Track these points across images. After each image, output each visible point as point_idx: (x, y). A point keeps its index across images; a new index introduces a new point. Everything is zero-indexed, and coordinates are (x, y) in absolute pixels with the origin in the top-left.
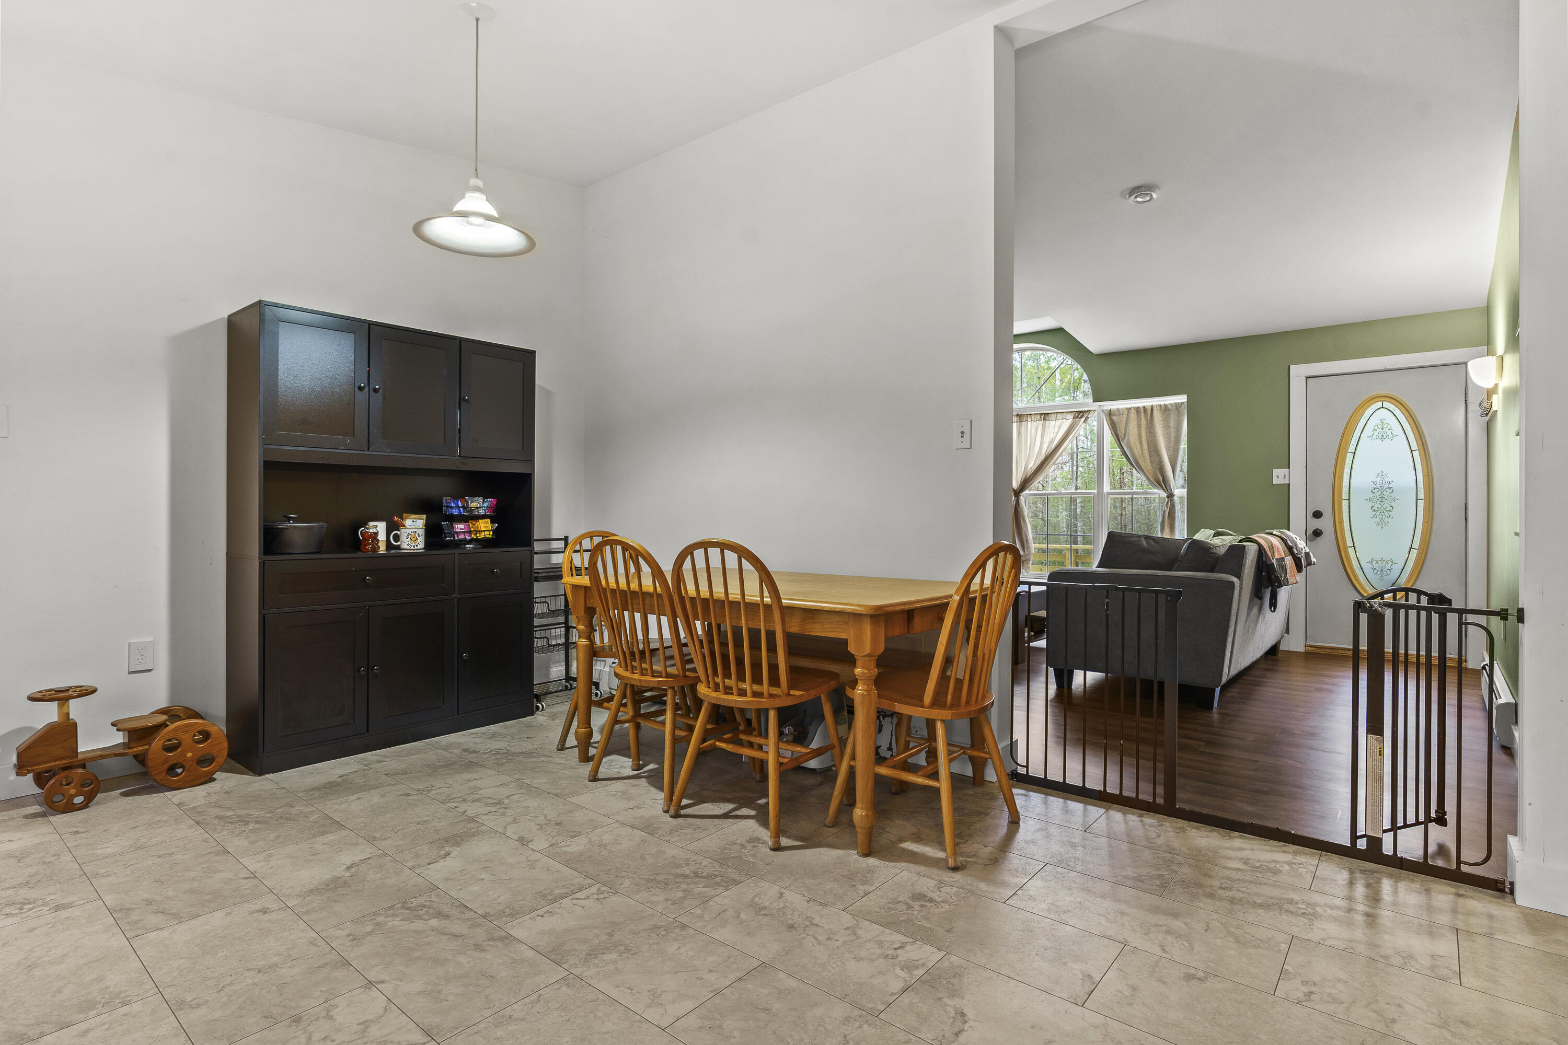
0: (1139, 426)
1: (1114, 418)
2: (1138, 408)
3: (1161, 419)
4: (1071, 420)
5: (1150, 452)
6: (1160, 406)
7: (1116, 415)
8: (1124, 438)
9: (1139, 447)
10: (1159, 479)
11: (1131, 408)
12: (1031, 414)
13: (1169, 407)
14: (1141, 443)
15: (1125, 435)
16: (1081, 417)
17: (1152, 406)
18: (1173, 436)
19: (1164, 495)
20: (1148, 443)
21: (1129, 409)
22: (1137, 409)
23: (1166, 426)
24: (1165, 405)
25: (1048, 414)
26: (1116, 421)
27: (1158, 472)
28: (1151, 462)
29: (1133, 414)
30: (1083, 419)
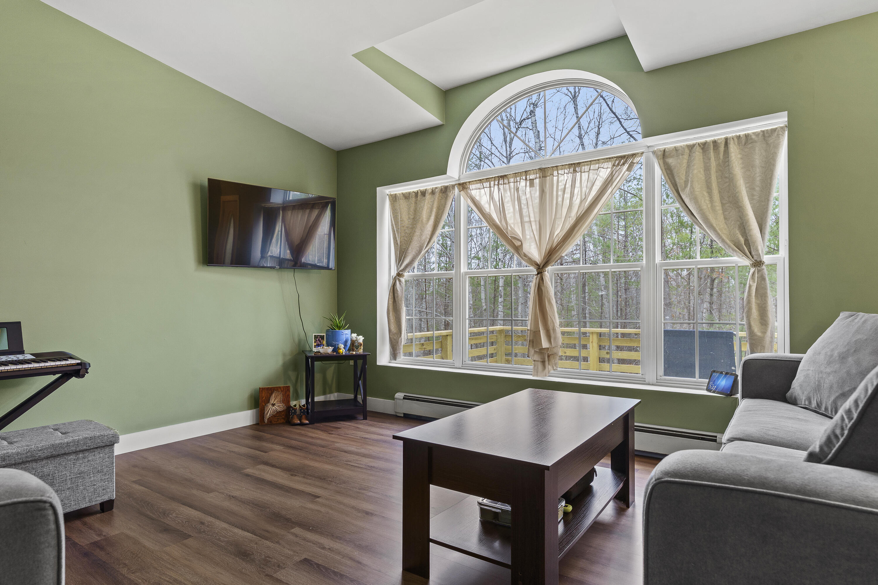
0: (707, 169)
1: (670, 161)
2: (705, 144)
3: (739, 156)
4: (609, 170)
5: (723, 205)
6: (739, 137)
7: (672, 157)
8: (686, 186)
9: (707, 198)
10: (739, 241)
11: (694, 145)
12: (557, 166)
13: (753, 137)
14: (710, 193)
15: (686, 182)
16: (624, 164)
17: (726, 139)
18: (758, 179)
19: (746, 262)
20: (720, 192)
21: (691, 147)
22: (704, 146)
23: (748, 166)
24: (747, 136)
25: (579, 164)
26: (672, 165)
27: (737, 232)
28: (725, 218)
29: (698, 154)
30: (626, 166)
